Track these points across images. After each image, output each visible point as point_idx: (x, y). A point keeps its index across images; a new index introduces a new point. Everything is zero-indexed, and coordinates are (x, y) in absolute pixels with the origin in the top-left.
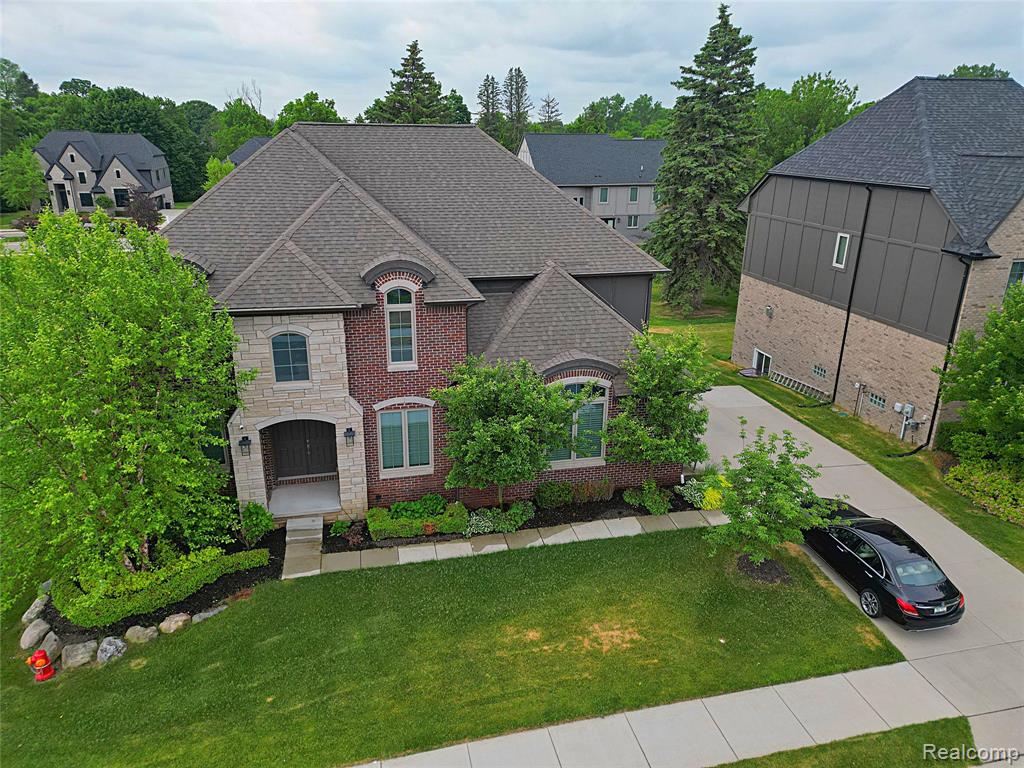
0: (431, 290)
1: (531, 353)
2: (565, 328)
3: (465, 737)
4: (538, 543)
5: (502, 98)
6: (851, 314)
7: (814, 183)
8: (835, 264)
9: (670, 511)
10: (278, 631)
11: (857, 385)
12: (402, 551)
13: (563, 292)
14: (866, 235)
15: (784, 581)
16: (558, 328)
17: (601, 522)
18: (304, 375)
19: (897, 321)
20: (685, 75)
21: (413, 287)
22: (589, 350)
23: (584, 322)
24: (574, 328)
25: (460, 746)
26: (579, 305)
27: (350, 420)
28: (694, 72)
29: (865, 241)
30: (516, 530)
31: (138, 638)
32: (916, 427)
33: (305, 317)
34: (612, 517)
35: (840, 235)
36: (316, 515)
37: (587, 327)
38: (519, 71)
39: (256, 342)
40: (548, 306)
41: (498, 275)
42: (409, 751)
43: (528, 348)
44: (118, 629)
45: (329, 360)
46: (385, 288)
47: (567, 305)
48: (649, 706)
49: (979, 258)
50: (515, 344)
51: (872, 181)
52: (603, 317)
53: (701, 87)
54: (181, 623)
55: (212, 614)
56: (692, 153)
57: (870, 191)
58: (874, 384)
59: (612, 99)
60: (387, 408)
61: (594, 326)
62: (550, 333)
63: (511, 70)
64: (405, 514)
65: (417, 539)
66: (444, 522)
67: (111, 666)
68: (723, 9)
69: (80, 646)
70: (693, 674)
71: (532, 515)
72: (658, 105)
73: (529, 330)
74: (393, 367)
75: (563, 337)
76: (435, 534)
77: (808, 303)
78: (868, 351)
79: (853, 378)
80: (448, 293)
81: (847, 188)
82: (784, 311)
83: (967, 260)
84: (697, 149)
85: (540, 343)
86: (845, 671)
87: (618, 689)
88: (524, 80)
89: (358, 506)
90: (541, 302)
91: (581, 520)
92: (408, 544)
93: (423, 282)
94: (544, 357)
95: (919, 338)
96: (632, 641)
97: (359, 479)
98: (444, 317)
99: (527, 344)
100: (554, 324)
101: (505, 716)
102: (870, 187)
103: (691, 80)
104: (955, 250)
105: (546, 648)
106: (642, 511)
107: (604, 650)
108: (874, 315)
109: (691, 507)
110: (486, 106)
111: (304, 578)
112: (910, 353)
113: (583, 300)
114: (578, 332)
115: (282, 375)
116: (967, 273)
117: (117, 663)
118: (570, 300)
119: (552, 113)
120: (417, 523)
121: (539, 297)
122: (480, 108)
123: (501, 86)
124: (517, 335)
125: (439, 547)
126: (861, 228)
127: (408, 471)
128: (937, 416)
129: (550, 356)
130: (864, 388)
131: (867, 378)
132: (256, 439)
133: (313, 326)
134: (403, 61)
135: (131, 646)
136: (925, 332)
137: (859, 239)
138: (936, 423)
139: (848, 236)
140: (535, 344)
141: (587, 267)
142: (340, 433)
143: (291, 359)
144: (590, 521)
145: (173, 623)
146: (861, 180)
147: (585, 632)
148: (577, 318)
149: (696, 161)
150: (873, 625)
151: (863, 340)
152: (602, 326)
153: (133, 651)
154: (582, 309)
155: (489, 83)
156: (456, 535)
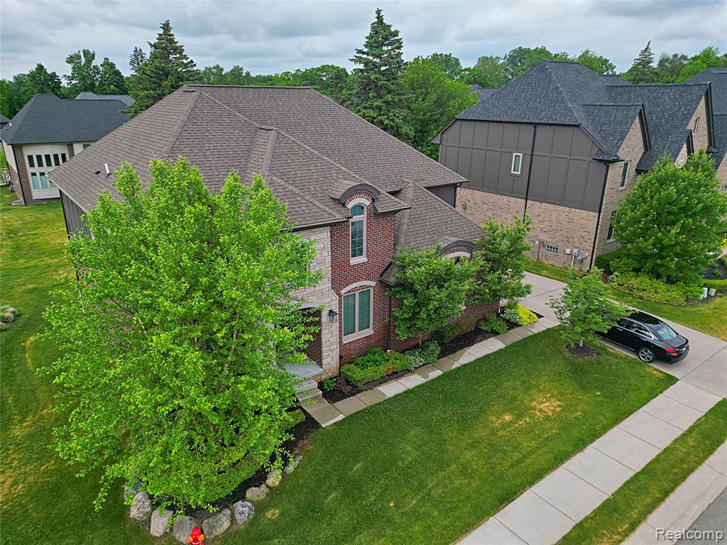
0: (378, 204)
2: (435, 222)
6: (528, 201)
7: (491, 124)
8: (512, 172)
9: (508, 329)
10: (357, 461)
11: (537, 242)
12: (382, 388)
13: (425, 199)
14: (534, 153)
16: (431, 223)
17: (477, 344)
19: (561, 202)
20: (358, 55)
21: (366, 202)
22: (453, 235)
23: (443, 218)
24: (439, 222)
25: (527, 492)
26: (436, 206)
27: (331, 304)
28: (364, 53)
29: (534, 157)
31: (258, 496)
32: (582, 261)
35: (514, 154)
36: (311, 378)
37: (446, 220)
45: (321, 261)
46: (350, 205)
47: (430, 207)
48: (598, 438)
49: (614, 162)
51: (537, 121)
53: (367, 63)
54: (279, 477)
55: (297, 464)
56: (371, 107)
57: (535, 127)
58: (549, 240)
59: (214, 68)
60: (348, 292)
64: (368, 364)
65: (384, 380)
66: (398, 364)
67: (252, 523)
68: (378, 12)
71: (440, 349)
72: (248, 74)
74: (353, 261)
75: (436, 229)
76: (393, 374)
77: (494, 197)
78: (543, 221)
79: (534, 239)
81: (519, 125)
82: (476, 203)
83: (607, 163)
84: (375, 104)
86: (661, 392)
87: (576, 433)
89: (334, 366)
91: (467, 346)
92: (381, 384)
93: (373, 199)
95: (577, 210)
96: (559, 406)
97: (335, 346)
100: (428, 220)
102: (535, 125)
103: (361, 58)
104: (601, 158)
105: (520, 423)
106: (495, 333)
107: (551, 415)
108: (544, 199)
109: (517, 325)
111: (339, 422)
112: (573, 219)
113: (437, 203)
114: (443, 224)
116: (607, 171)
117: (256, 519)
118: (430, 204)
120: (382, 368)
124: (411, 230)
125: (401, 380)
126: (531, 150)
127: (359, 335)
128: (595, 253)
130: (542, 243)
131: (544, 237)
135: (256, 504)
136: (583, 206)
137: (530, 156)
138: (594, 257)
139: (521, 155)
142: (324, 315)
144: (472, 345)
145: (274, 479)
146: (528, 121)
147: (532, 408)
148: (438, 215)
150: (651, 367)
151: (538, 216)
153: (260, 508)
154: (438, 209)
155: (138, 53)
156: (407, 371)
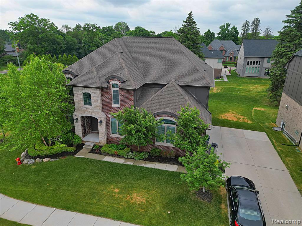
0: (123, 84)
1: (154, 107)
2: (168, 101)
3: (78, 211)
4: (142, 165)
5: (251, 28)
12: (107, 157)
13: (172, 90)
15: (208, 201)
16: (166, 101)
17: (166, 164)
18: (90, 104)
21: (119, 84)
23: (175, 100)
24: (171, 101)
26: (176, 94)
27: (101, 118)
30: (140, 160)
31: (38, 161)
33: (90, 89)
34: (170, 164)
36: (94, 142)
37: (175, 102)
38: (258, 19)
39: (79, 94)
40: (165, 94)
41: (156, 83)
42: (63, 209)
43: (154, 106)
44: (35, 158)
45: (96, 101)
46: (111, 83)
47: (171, 94)
48: (130, 223)
50: (151, 104)
52: (182, 99)
54: (47, 160)
55: (54, 160)
60: (112, 117)
61: (178, 102)
62: (163, 102)
63: (255, 19)
65: (112, 155)
66: (121, 152)
69: (26, 159)
70: (151, 219)
71: (147, 156)
73: (157, 100)
74: (114, 105)
75: (166, 104)
76: (118, 155)
77: (298, 106)
80: (127, 86)
82: (291, 107)
85: (158, 105)
88: (259, 22)
89: (104, 142)
90: (164, 92)
91: (160, 162)
92: (110, 156)
93: (121, 82)
94: (158, 109)
96: (142, 202)
98: (128, 93)
99: (154, 104)
100: (165, 99)
101: (91, 209)
105: (117, 195)
107: (132, 202)
110: (244, 31)
111: (79, 157)
113: (178, 93)
114: (172, 103)
115: (86, 104)
117: (30, 165)
118: (173, 93)
119: (268, 32)
120: (113, 151)
121: (164, 91)
122: (242, 31)
123: (251, 24)
124: (152, 101)
125: (117, 159)
127: (118, 136)
129: (159, 109)
132: (79, 119)
133: (92, 91)
134: (187, 18)
135: (35, 163)
140: (157, 105)
141: (185, 83)
142: (99, 121)
143: (87, 99)
144: (163, 163)
145: (46, 160)
147: (131, 194)
148: (173, 99)
149: (286, 49)
152: (180, 102)
154: (176, 96)
155: (247, 23)
156: (123, 157)
